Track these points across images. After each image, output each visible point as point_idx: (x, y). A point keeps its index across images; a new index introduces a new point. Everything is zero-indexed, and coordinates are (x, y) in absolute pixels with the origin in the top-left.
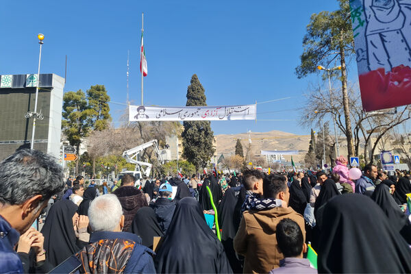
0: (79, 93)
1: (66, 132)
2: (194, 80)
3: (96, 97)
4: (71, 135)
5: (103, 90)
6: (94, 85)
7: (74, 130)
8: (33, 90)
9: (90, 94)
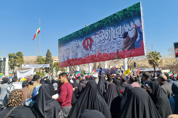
0: (13, 54)
1: (10, 65)
2: (48, 51)
3: (19, 55)
4: (11, 66)
5: (21, 53)
6: (18, 52)
7: (12, 65)
8: (2, 61)
9: (17, 54)
